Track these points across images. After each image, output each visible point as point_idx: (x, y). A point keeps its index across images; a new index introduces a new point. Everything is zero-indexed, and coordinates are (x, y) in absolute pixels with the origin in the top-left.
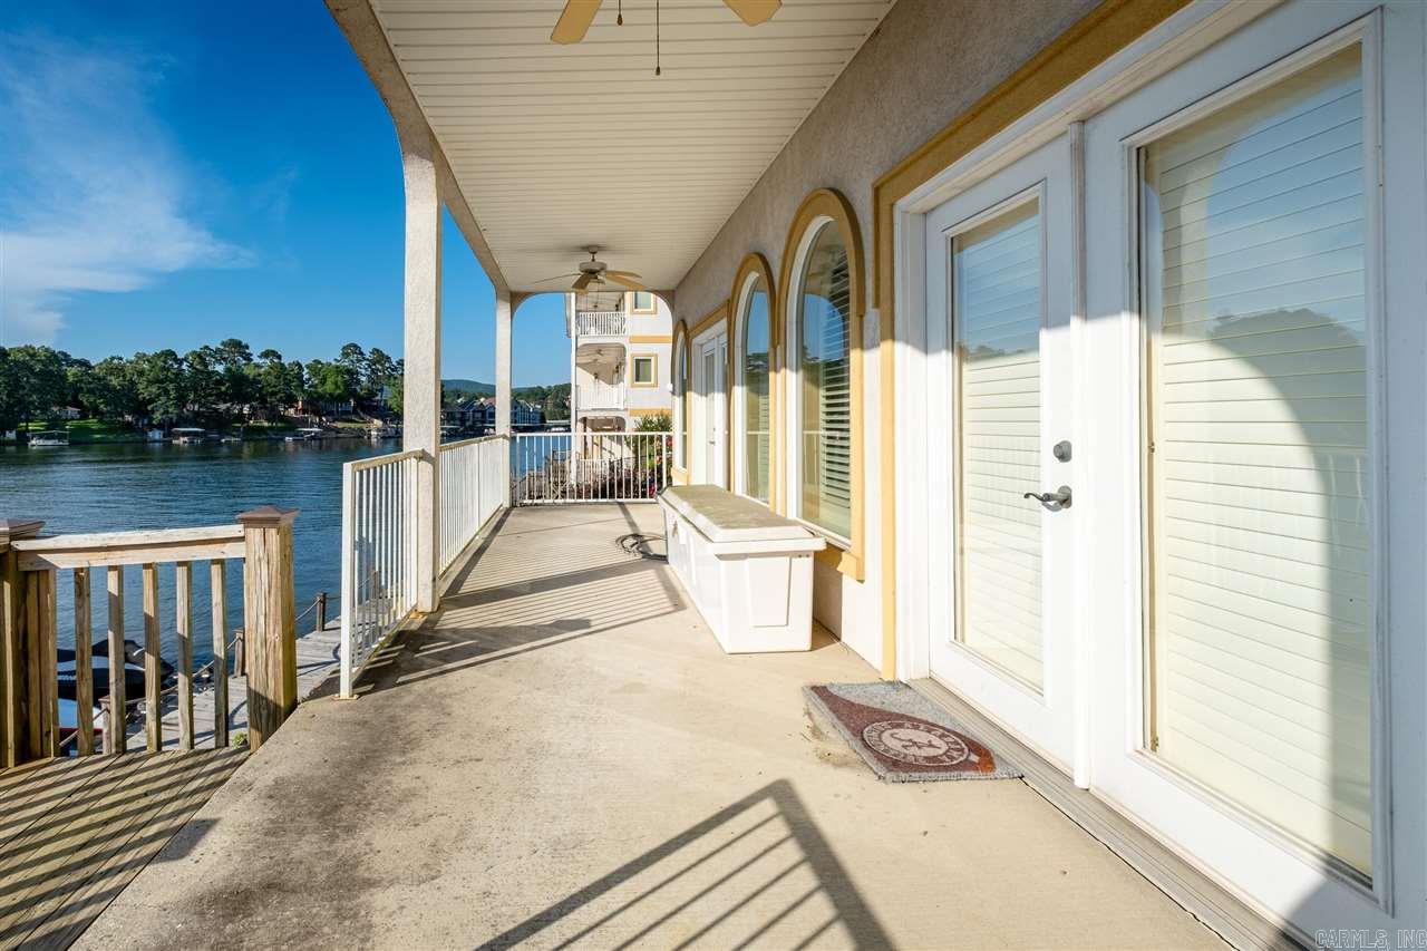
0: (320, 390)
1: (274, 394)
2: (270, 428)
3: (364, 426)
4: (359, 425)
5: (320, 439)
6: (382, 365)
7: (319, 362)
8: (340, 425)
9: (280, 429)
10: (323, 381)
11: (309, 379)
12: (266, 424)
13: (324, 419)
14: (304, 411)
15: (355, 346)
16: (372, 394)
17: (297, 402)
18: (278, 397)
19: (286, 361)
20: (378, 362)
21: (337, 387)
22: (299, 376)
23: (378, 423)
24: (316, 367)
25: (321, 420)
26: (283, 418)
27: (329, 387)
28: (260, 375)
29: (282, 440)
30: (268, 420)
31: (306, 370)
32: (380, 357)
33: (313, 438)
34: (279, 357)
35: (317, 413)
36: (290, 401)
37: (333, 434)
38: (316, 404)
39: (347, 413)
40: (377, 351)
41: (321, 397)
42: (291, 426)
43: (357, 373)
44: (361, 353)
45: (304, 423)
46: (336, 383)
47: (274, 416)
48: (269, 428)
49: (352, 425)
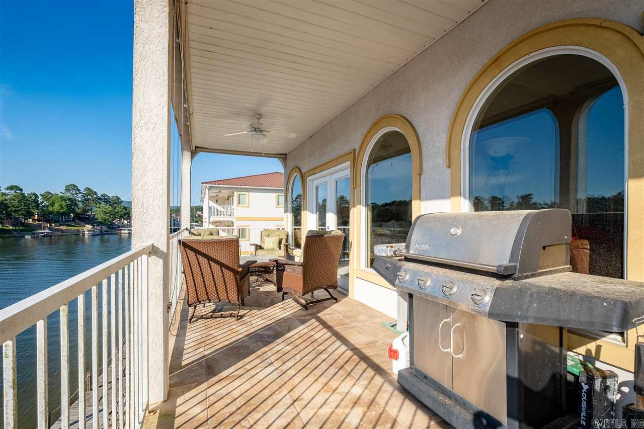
0: (49, 209)
1: (16, 211)
2: (15, 230)
3: (80, 228)
4: (76, 228)
5: (50, 236)
6: (91, 196)
7: (50, 193)
8: (63, 228)
9: (21, 231)
10: (53, 204)
11: (42, 203)
12: (11, 228)
13: (53, 225)
14: (39, 221)
15: (75, 186)
16: (85, 211)
17: (34, 215)
18: (20, 213)
19: (26, 192)
20: (89, 195)
21: (62, 207)
22: (35, 201)
23: (89, 227)
24: (47, 196)
25: (51, 225)
26: (23, 224)
27: (56, 208)
28: (6, 200)
29: (23, 237)
30: (13, 225)
31: (40, 197)
32: (90, 191)
33: (45, 236)
34: (21, 190)
35: (47, 221)
36: (30, 215)
37: (60, 233)
38: (47, 217)
39: (70, 221)
40: (89, 189)
41: (51, 213)
42: (30, 229)
43: (76, 200)
44: (78, 190)
45: (40, 227)
46: (61, 206)
47: (16, 222)
48: (13, 230)
49: (73, 228)
